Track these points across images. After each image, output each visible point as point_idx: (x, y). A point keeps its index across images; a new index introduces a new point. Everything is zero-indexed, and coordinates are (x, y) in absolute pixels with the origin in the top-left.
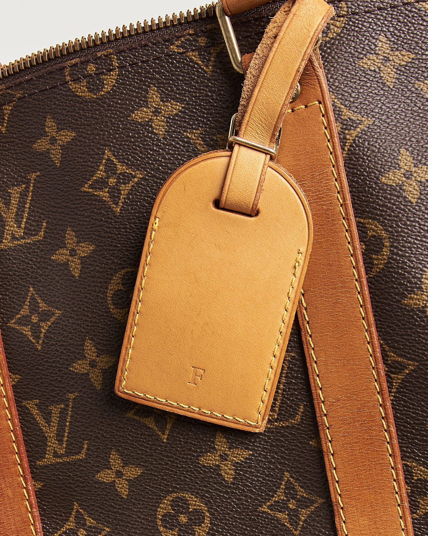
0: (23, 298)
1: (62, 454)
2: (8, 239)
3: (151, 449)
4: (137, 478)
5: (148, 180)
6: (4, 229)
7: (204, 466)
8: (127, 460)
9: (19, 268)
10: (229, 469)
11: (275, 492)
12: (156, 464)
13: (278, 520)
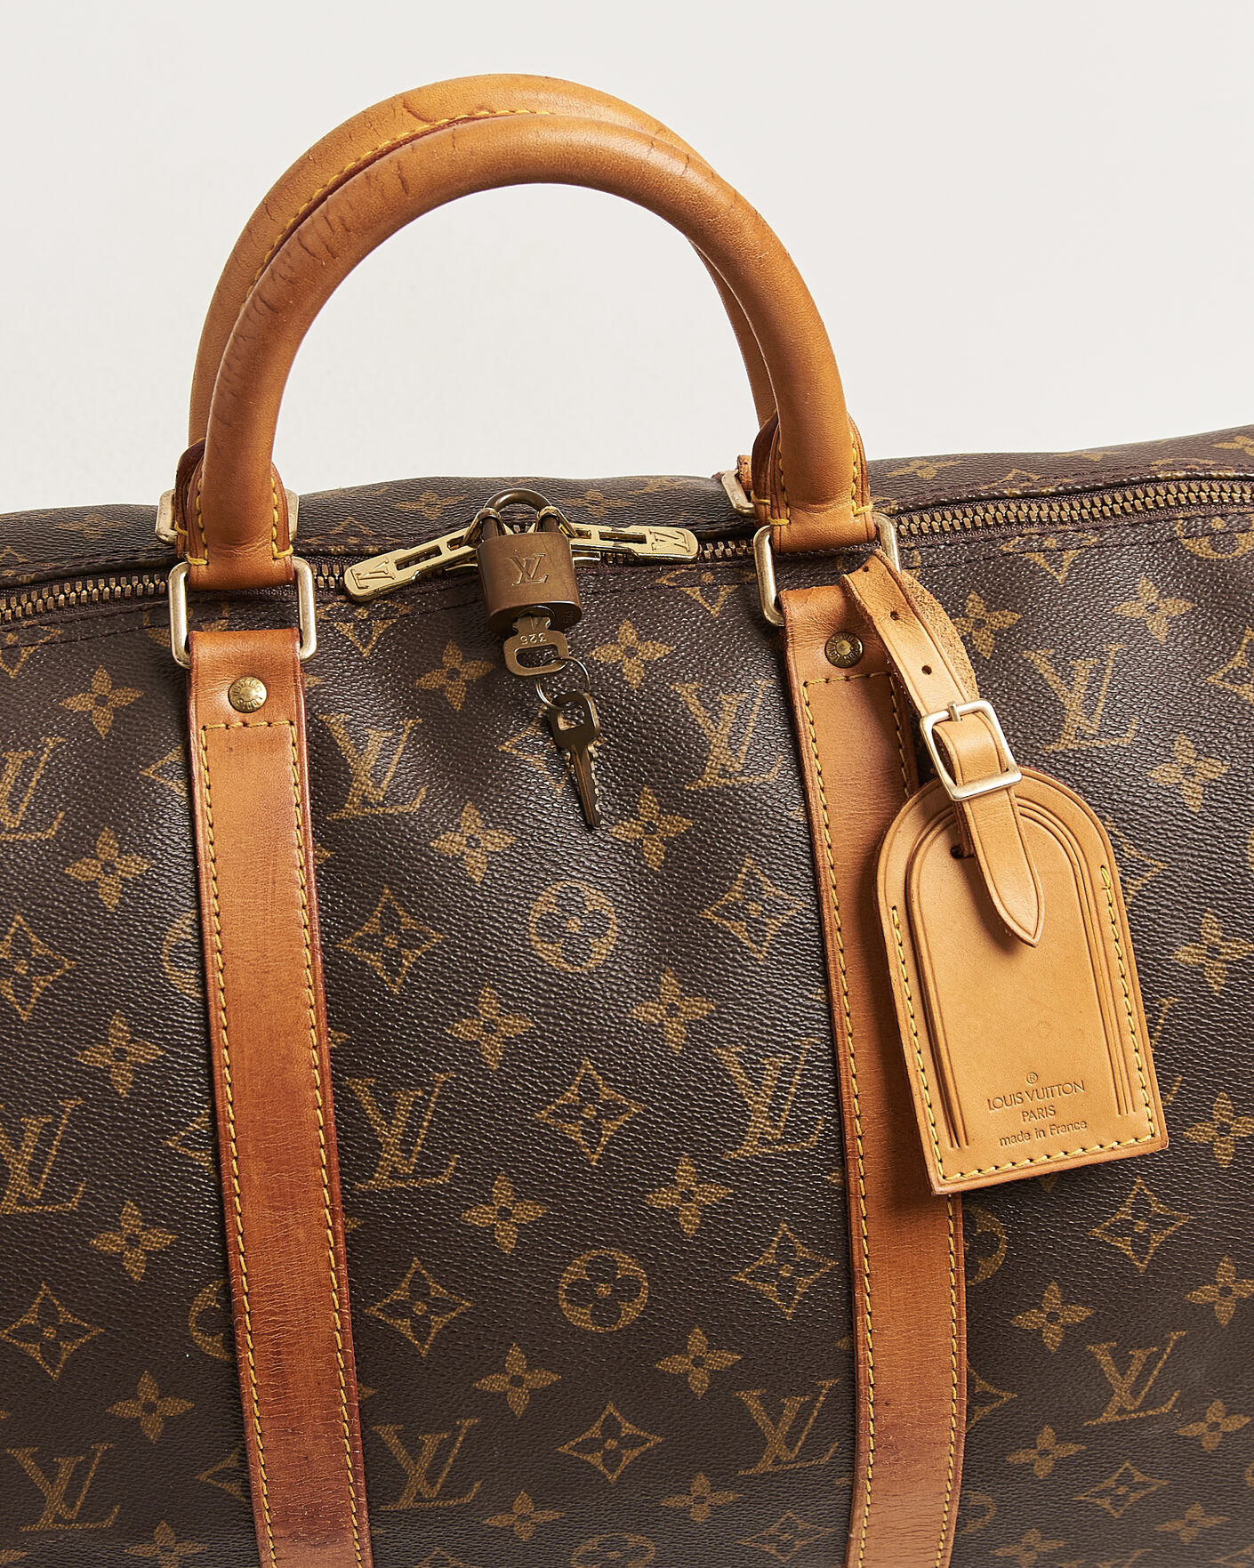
0: (370, 904)
1: (408, 1174)
2: (354, 803)
3: (567, 1176)
4: (536, 1222)
5: (609, 750)
6: (350, 786)
7: (652, 1209)
8: (523, 1192)
9: (368, 854)
10: (693, 1216)
11: (760, 1253)
12: (572, 1202)
13: (760, 1295)
